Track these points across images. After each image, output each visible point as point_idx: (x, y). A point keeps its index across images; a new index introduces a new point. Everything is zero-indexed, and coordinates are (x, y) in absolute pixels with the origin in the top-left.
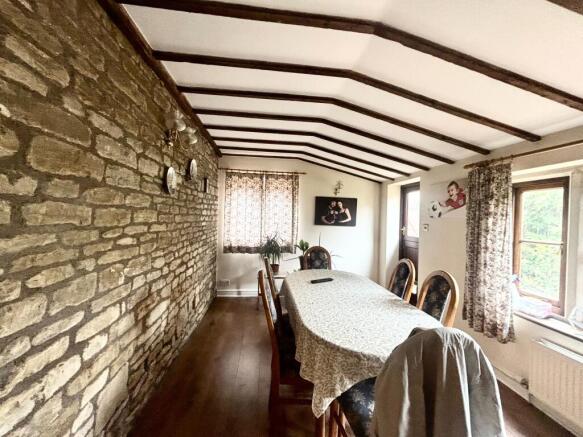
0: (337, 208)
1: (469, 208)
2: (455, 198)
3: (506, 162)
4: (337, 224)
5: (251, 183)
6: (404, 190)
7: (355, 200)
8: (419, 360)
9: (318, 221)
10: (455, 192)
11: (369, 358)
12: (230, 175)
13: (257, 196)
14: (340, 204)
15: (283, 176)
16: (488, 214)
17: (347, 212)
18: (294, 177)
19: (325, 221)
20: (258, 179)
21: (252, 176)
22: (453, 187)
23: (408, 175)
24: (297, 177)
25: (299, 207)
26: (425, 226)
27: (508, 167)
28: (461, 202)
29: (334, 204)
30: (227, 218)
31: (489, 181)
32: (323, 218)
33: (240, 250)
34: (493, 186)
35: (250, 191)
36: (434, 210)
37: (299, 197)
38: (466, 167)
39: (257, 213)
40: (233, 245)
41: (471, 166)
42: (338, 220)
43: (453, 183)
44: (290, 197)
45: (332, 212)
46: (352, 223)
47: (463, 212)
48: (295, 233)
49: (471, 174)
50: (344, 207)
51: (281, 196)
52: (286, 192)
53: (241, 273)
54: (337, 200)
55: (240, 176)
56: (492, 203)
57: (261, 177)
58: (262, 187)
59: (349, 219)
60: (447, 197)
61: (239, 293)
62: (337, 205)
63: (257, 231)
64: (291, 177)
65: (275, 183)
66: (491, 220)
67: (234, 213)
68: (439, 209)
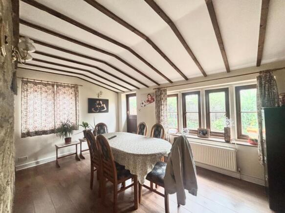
0: (99, 104)
1: (156, 103)
2: (150, 100)
3: (165, 88)
4: (100, 112)
5: (44, 89)
6: (128, 96)
7: (108, 100)
8: (180, 145)
9: (90, 111)
10: (150, 97)
11: (158, 154)
12: (26, 82)
13: (50, 97)
14: (101, 102)
15: (68, 86)
16: (162, 105)
17: (104, 106)
18: (75, 87)
19: (94, 111)
20: (51, 87)
21: (46, 85)
22: (149, 96)
23: (131, 90)
24: (77, 88)
25: (79, 104)
26: (139, 110)
27: (166, 90)
28: (152, 101)
29: (98, 102)
30: (24, 113)
31: (161, 94)
32: (93, 109)
33: (37, 133)
34: (162, 96)
35: (44, 94)
36: (143, 104)
37: (79, 98)
38: (154, 89)
39: (50, 108)
40: (31, 131)
41: (156, 89)
42: (100, 110)
43: (149, 94)
44: (74, 98)
45: (97, 106)
46: (107, 111)
47: (154, 104)
48: (78, 118)
49: (156, 92)
50: (103, 104)
51: (68, 98)
52: (71, 96)
53: (38, 149)
54: (99, 100)
55: (36, 84)
56: (163, 101)
57: (53, 86)
58: (54, 92)
59: (106, 109)
60: (147, 99)
61: (37, 163)
62: (99, 103)
63: (51, 119)
64: (74, 87)
65: (63, 90)
66: (163, 106)
67: (31, 108)
68: (144, 103)
